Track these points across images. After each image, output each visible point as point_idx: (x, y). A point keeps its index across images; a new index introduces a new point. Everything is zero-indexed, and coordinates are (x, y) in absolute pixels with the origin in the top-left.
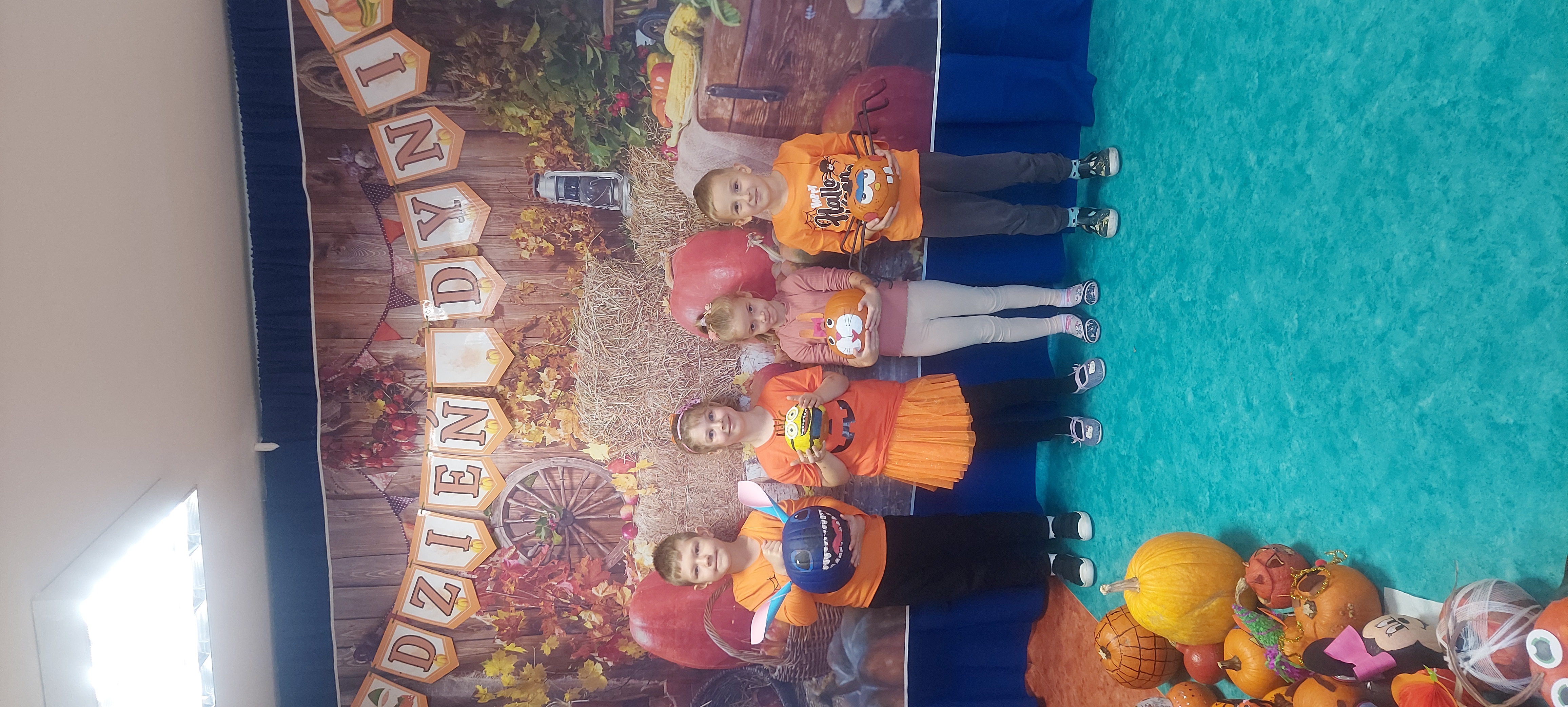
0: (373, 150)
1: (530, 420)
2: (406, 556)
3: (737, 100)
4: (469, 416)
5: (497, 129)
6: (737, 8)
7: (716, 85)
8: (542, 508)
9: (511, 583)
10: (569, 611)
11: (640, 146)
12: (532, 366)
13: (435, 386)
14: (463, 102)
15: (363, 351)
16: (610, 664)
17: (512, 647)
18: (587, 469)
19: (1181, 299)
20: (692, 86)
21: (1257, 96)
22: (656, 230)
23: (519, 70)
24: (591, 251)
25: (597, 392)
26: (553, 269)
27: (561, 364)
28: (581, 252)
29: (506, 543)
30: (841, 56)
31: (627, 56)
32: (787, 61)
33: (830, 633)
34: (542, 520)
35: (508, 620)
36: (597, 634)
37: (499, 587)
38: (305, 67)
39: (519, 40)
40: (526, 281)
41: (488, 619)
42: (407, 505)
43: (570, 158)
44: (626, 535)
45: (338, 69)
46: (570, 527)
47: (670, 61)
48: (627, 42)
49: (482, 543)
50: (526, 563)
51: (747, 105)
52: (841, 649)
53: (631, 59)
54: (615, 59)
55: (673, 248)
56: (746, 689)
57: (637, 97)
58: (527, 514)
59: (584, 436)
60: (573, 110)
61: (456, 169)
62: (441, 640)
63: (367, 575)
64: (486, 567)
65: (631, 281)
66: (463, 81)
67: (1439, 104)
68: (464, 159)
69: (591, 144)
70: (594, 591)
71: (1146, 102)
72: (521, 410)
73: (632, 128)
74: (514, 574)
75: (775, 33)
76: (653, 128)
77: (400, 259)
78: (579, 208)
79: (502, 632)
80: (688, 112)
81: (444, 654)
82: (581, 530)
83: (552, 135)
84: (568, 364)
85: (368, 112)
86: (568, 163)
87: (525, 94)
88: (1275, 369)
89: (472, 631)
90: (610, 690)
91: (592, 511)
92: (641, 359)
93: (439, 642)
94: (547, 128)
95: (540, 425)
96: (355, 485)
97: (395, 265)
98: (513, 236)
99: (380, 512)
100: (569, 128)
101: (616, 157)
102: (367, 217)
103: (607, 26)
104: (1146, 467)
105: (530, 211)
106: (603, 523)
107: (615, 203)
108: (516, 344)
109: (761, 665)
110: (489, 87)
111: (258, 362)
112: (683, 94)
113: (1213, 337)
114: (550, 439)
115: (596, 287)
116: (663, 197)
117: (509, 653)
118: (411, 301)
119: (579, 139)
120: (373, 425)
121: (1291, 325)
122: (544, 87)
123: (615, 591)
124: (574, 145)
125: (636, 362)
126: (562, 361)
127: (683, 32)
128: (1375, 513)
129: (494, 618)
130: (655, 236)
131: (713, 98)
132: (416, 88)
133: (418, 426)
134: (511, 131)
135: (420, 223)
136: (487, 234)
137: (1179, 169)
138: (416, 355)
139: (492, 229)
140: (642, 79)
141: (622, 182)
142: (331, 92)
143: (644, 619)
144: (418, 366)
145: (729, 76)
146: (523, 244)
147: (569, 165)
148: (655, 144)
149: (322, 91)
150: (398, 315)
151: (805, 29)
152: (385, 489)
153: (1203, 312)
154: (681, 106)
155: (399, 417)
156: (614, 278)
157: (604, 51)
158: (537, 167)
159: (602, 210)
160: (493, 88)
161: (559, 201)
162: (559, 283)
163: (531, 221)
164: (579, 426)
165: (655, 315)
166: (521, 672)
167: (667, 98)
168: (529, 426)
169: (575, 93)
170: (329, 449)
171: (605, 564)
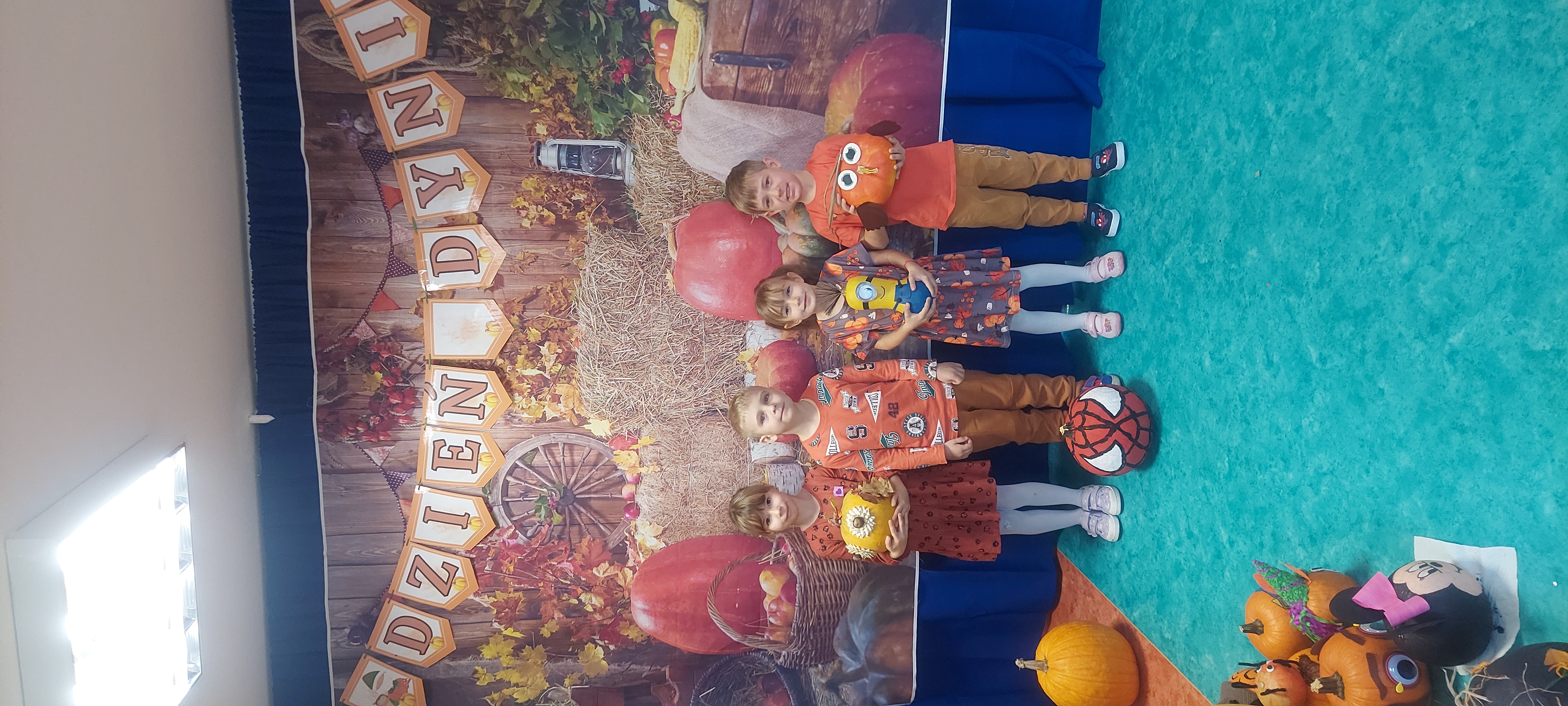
0: (372, 116)
1: (530, 394)
2: (403, 534)
3: (741, 67)
4: (468, 389)
5: (498, 95)
7: (720, 52)
8: (542, 485)
9: (510, 563)
10: (569, 593)
11: (644, 113)
12: (532, 339)
13: (433, 358)
14: (464, 68)
15: (360, 321)
16: (612, 648)
17: (509, 632)
18: (589, 446)
19: (1197, 261)
20: (697, 53)
21: (1274, 43)
22: (660, 200)
23: (521, 35)
24: (593, 220)
25: (599, 367)
26: (553, 238)
27: (562, 338)
28: (583, 221)
29: (505, 522)
30: (849, 24)
31: (631, 22)
32: (794, 29)
33: (836, 618)
34: (542, 498)
35: (506, 602)
36: (598, 617)
37: (497, 567)
38: (305, 30)
39: (522, 5)
40: (526, 251)
41: (485, 601)
42: (404, 481)
43: (573, 126)
44: (627, 515)
45: (337, 33)
46: (570, 506)
47: (674, 28)
48: (631, 8)
49: (481, 521)
50: (525, 542)
51: (752, 72)
52: (848, 635)
53: (634, 24)
54: (618, 25)
55: (676, 219)
56: (750, 676)
57: (640, 64)
58: (527, 492)
59: (585, 411)
60: (576, 77)
61: (456, 136)
62: (438, 621)
63: (363, 553)
64: (485, 547)
65: (633, 252)
66: (464, 46)
67: (1466, 27)
68: (464, 125)
69: (593, 112)
70: (595, 571)
71: (1160, 66)
72: (521, 385)
73: (636, 95)
74: (513, 554)
76: (656, 96)
77: (399, 227)
78: (581, 177)
79: (500, 615)
80: (693, 80)
81: (441, 636)
82: (582, 509)
83: (554, 102)
84: (569, 338)
85: (367, 77)
86: (570, 131)
87: (528, 60)
88: (1296, 322)
89: (469, 613)
90: (611, 676)
91: (592, 490)
92: (644, 334)
93: (435, 624)
94: (549, 94)
95: (541, 400)
96: (352, 460)
97: (393, 233)
98: (514, 204)
99: (377, 488)
100: (571, 94)
101: (619, 125)
102: (365, 184)
105: (531, 179)
106: (605, 502)
107: (618, 173)
108: (516, 316)
109: (766, 650)
110: (490, 51)
111: (254, 333)
112: (687, 61)
113: (1231, 296)
114: (550, 414)
115: (598, 258)
116: (667, 167)
117: (506, 637)
118: (410, 270)
119: (582, 106)
120: (371, 397)
121: (1312, 275)
122: (547, 54)
123: (616, 572)
124: (577, 112)
125: (638, 337)
126: (563, 335)
128: (1404, 460)
129: (492, 599)
130: (658, 206)
131: (718, 65)
132: (416, 53)
133: (416, 399)
134: (513, 97)
135: (419, 190)
136: (487, 202)
137: (1194, 129)
138: (414, 326)
139: (492, 197)
140: (646, 46)
141: (625, 150)
142: (331, 55)
143: (646, 601)
144: (416, 337)
145: (734, 42)
146: (523, 213)
147: (571, 133)
148: (659, 112)
149: (321, 55)
150: (395, 284)
152: (382, 464)
153: (1219, 272)
154: (685, 73)
155: (395, 390)
156: (616, 249)
157: (608, 16)
158: (538, 134)
159: (604, 179)
160: (494, 54)
161: (561, 170)
162: (560, 253)
163: (532, 189)
164: (580, 401)
165: (658, 289)
166: (521, 654)
167: (671, 65)
168: (529, 401)
169: (577, 60)
170: (325, 421)
171: (606, 544)
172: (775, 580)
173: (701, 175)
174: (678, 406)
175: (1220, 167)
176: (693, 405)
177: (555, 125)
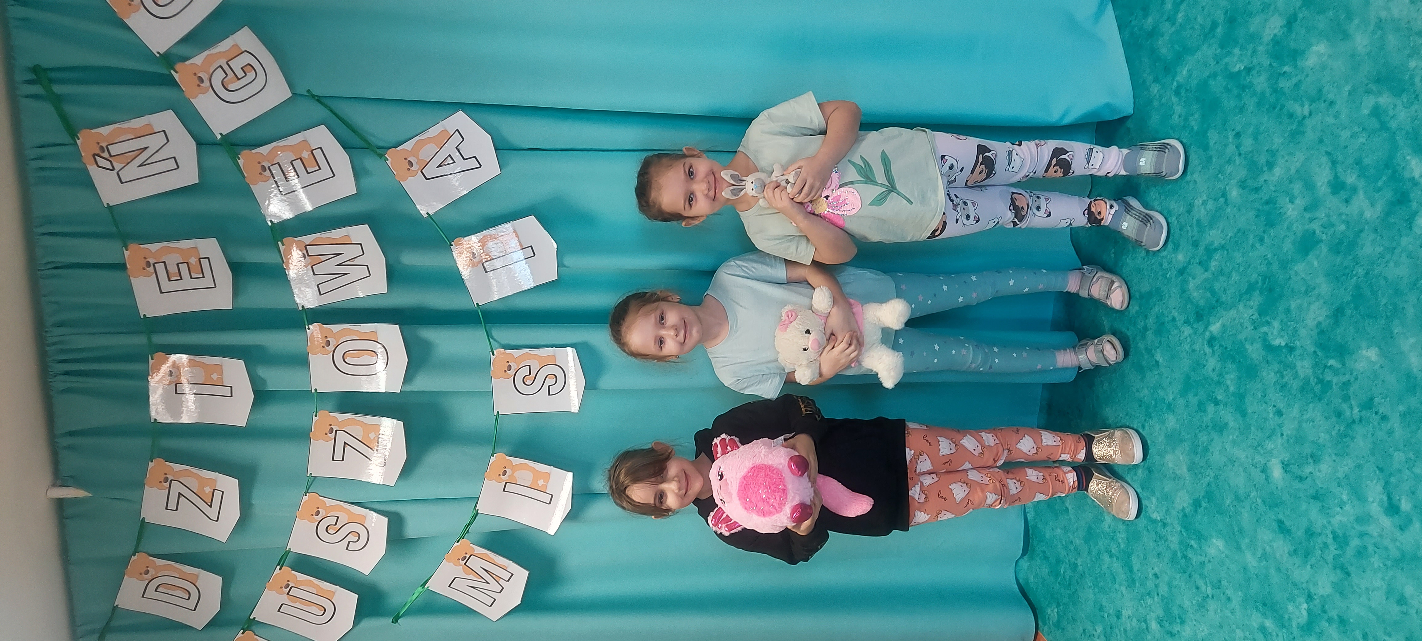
19: (1266, 340)
104: (1193, 543)
113: (1326, 401)
137: (1270, 169)
153: (1306, 364)
175: (1315, 226)
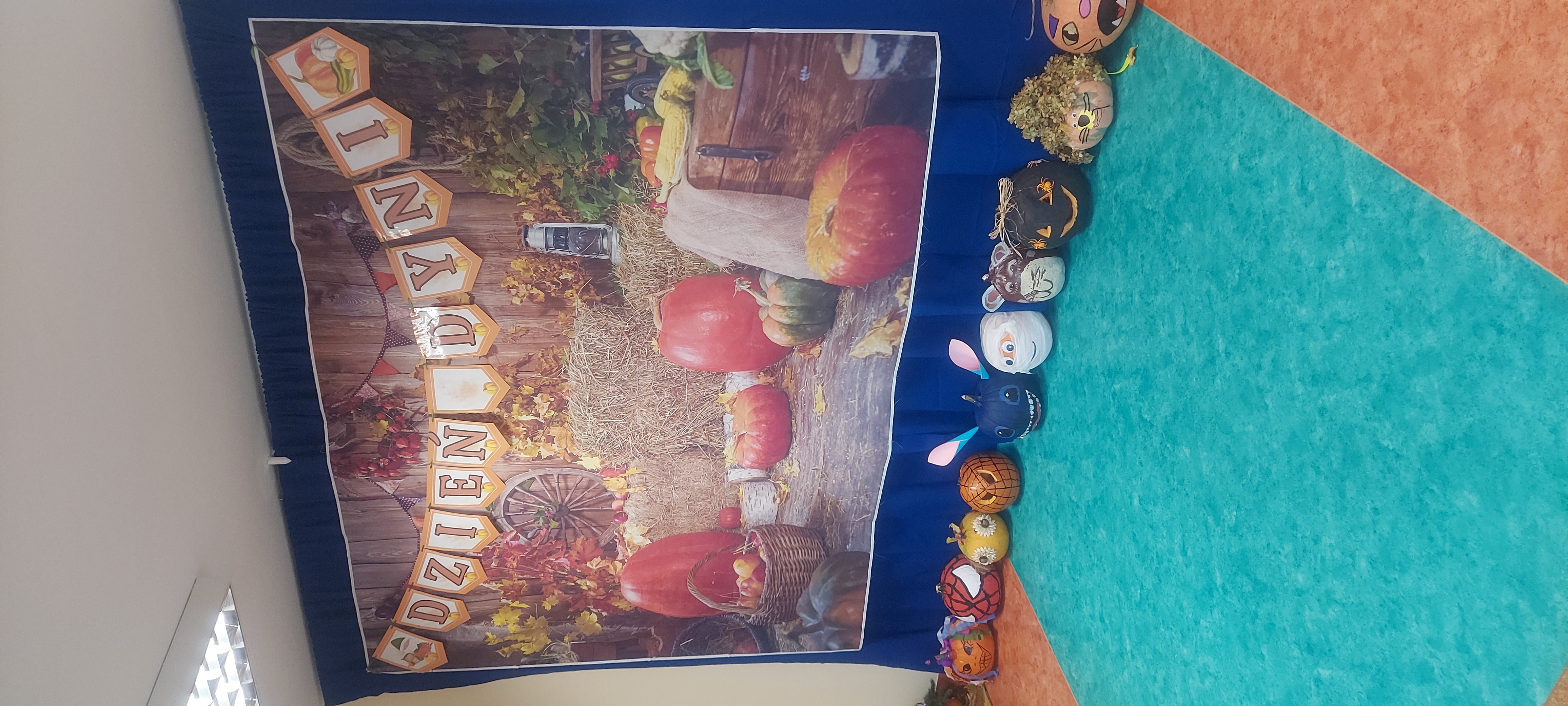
0: (359, 208)
1: (526, 436)
2: (418, 541)
3: (727, 159)
4: (469, 437)
5: (484, 191)
6: (730, 71)
7: (706, 146)
8: (540, 503)
9: (513, 560)
10: (567, 580)
11: (630, 203)
13: (435, 412)
14: (448, 166)
15: (363, 386)
16: (604, 614)
17: (516, 604)
18: (581, 476)
19: (1140, 412)
20: (683, 147)
22: (646, 277)
23: (504, 133)
24: (580, 297)
25: (589, 411)
26: (543, 314)
27: (554, 391)
28: (571, 298)
29: (508, 528)
30: (836, 117)
32: (781, 123)
33: (799, 592)
34: (539, 512)
35: (512, 586)
36: (592, 593)
37: (502, 562)
39: (504, 105)
40: (518, 325)
41: (493, 586)
42: (415, 505)
43: (559, 214)
44: (617, 520)
45: (317, 134)
46: (566, 517)
47: (660, 124)
48: (616, 107)
49: (486, 532)
50: (526, 543)
51: (738, 163)
52: (809, 602)
53: (619, 122)
54: (603, 123)
55: (662, 293)
56: (724, 631)
57: (626, 159)
58: (526, 508)
59: (577, 450)
60: (561, 172)
61: (445, 226)
62: (453, 602)
63: (383, 555)
64: (491, 547)
65: (620, 324)
66: (447, 145)
68: (453, 217)
69: (579, 202)
70: (588, 564)
72: (517, 429)
73: (621, 188)
74: (515, 553)
75: (769, 95)
76: (642, 188)
77: (394, 307)
78: (568, 258)
79: (507, 594)
80: (679, 172)
81: (456, 611)
82: (576, 518)
83: (540, 196)
84: (560, 390)
85: (352, 175)
86: (556, 217)
87: (512, 157)
89: (480, 595)
90: (604, 634)
91: (585, 505)
92: (630, 384)
93: (451, 605)
94: (535, 189)
95: (536, 441)
96: (365, 491)
97: (389, 311)
98: (504, 283)
99: (390, 509)
100: (557, 189)
101: (606, 212)
103: (594, 91)
105: (519, 260)
106: (597, 513)
107: (604, 252)
108: (510, 377)
109: (737, 613)
110: (474, 150)
111: (264, 389)
112: (673, 155)
113: (1163, 469)
114: (545, 454)
115: (586, 329)
116: (652, 246)
117: (513, 607)
118: (407, 343)
119: (568, 199)
120: (379, 443)
122: (531, 150)
123: (608, 564)
124: (563, 204)
125: (625, 386)
126: (555, 388)
127: (673, 96)
129: (499, 585)
130: (644, 283)
131: (703, 157)
132: (399, 152)
133: (421, 444)
134: (499, 192)
135: (413, 275)
136: (478, 281)
138: (414, 387)
139: (483, 277)
140: (631, 141)
141: (612, 232)
142: (314, 158)
143: (633, 584)
144: (418, 394)
145: (721, 137)
146: (513, 291)
147: (557, 219)
148: (645, 201)
149: (304, 159)
150: (395, 354)
151: (799, 90)
152: (394, 492)
154: (671, 167)
155: (402, 436)
156: (604, 321)
157: (592, 114)
158: (525, 220)
159: (591, 259)
160: (478, 152)
161: (549, 251)
162: (550, 326)
163: (521, 270)
164: (573, 441)
165: (643, 352)
166: (525, 623)
167: (657, 160)
168: (525, 443)
169: (562, 155)
170: (338, 463)
171: (597, 543)
172: (747, 566)
173: (686, 253)
174: (662, 444)
176: (676, 442)
177: (542, 213)
